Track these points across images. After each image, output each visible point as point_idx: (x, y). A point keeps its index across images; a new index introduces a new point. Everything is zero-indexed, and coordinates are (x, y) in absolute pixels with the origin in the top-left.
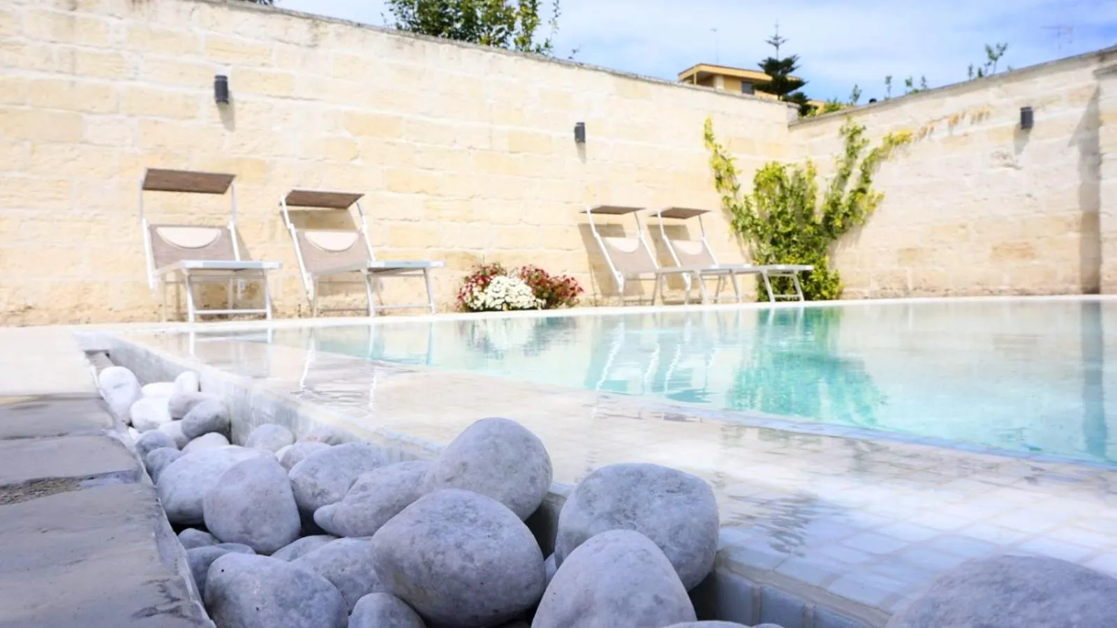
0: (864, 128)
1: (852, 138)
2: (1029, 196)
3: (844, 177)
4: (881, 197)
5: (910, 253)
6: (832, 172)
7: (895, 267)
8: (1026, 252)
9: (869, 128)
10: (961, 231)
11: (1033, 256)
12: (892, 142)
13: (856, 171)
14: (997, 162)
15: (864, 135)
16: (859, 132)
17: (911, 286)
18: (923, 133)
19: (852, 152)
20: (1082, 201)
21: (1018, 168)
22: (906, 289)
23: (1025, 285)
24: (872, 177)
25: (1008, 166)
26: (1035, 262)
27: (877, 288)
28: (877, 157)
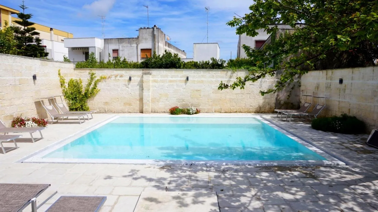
0: (95, 73)
1: (92, 75)
2: (131, 94)
3: (90, 84)
4: (99, 90)
5: (106, 103)
6: (87, 82)
7: (103, 106)
8: (130, 105)
9: (96, 74)
10: (117, 99)
11: (131, 106)
12: (102, 78)
13: (93, 83)
14: (124, 86)
15: (95, 75)
16: (94, 74)
17: (107, 110)
18: (109, 77)
19: (92, 79)
20: (140, 96)
21: (129, 88)
22: (105, 111)
23: (130, 111)
24: (97, 85)
25: (127, 87)
26: (132, 106)
27: (99, 111)
28: (98, 81)
